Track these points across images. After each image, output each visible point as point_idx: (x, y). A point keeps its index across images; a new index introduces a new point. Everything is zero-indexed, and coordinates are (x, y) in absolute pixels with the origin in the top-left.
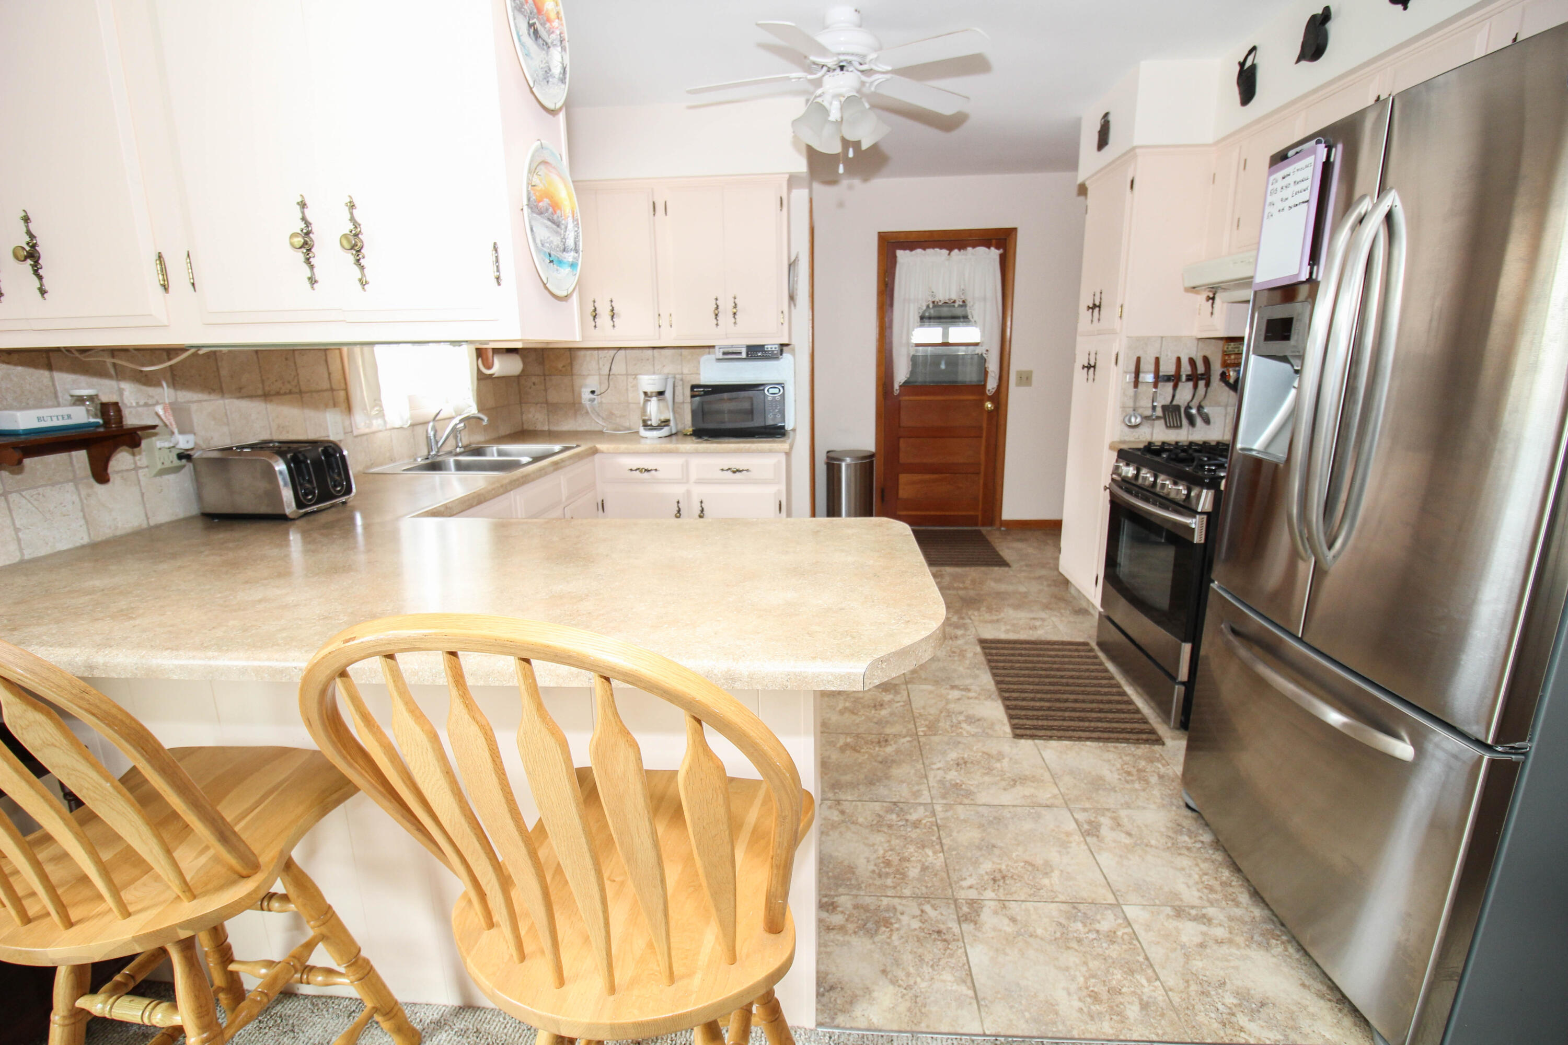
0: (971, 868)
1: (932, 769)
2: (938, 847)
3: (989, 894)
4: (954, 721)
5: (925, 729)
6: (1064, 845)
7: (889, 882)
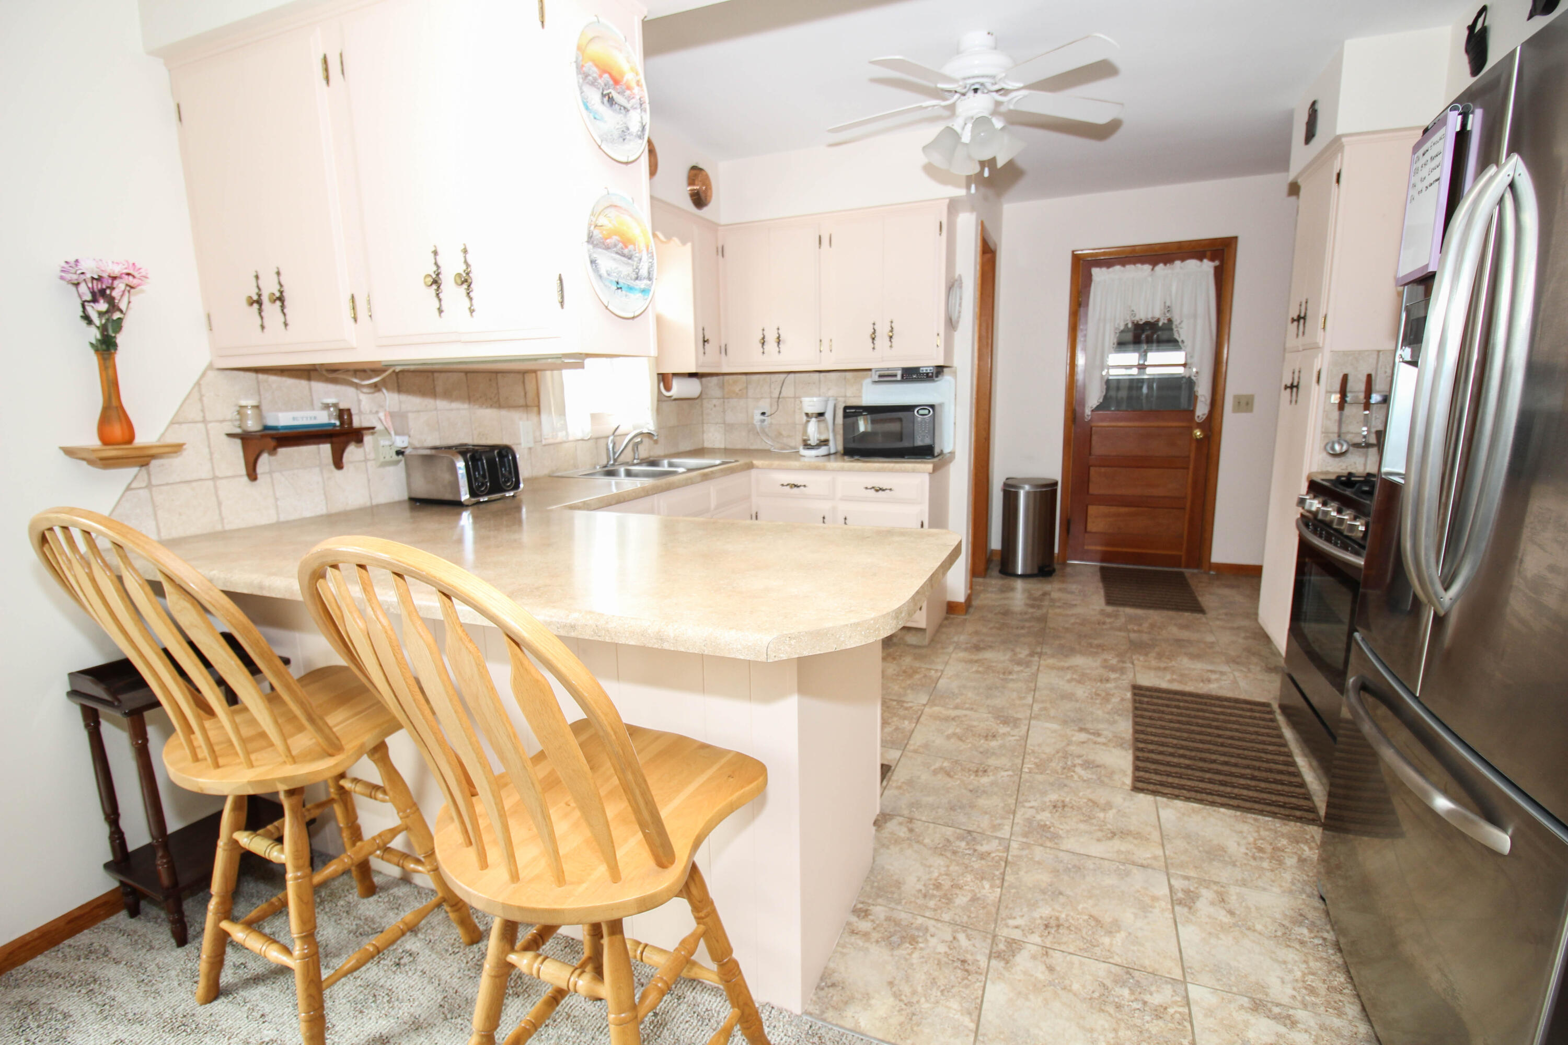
0: (1025, 909)
1: (1024, 806)
2: (998, 882)
3: (1036, 938)
4: (1069, 763)
5: (1032, 766)
6: (1144, 908)
7: (932, 904)
